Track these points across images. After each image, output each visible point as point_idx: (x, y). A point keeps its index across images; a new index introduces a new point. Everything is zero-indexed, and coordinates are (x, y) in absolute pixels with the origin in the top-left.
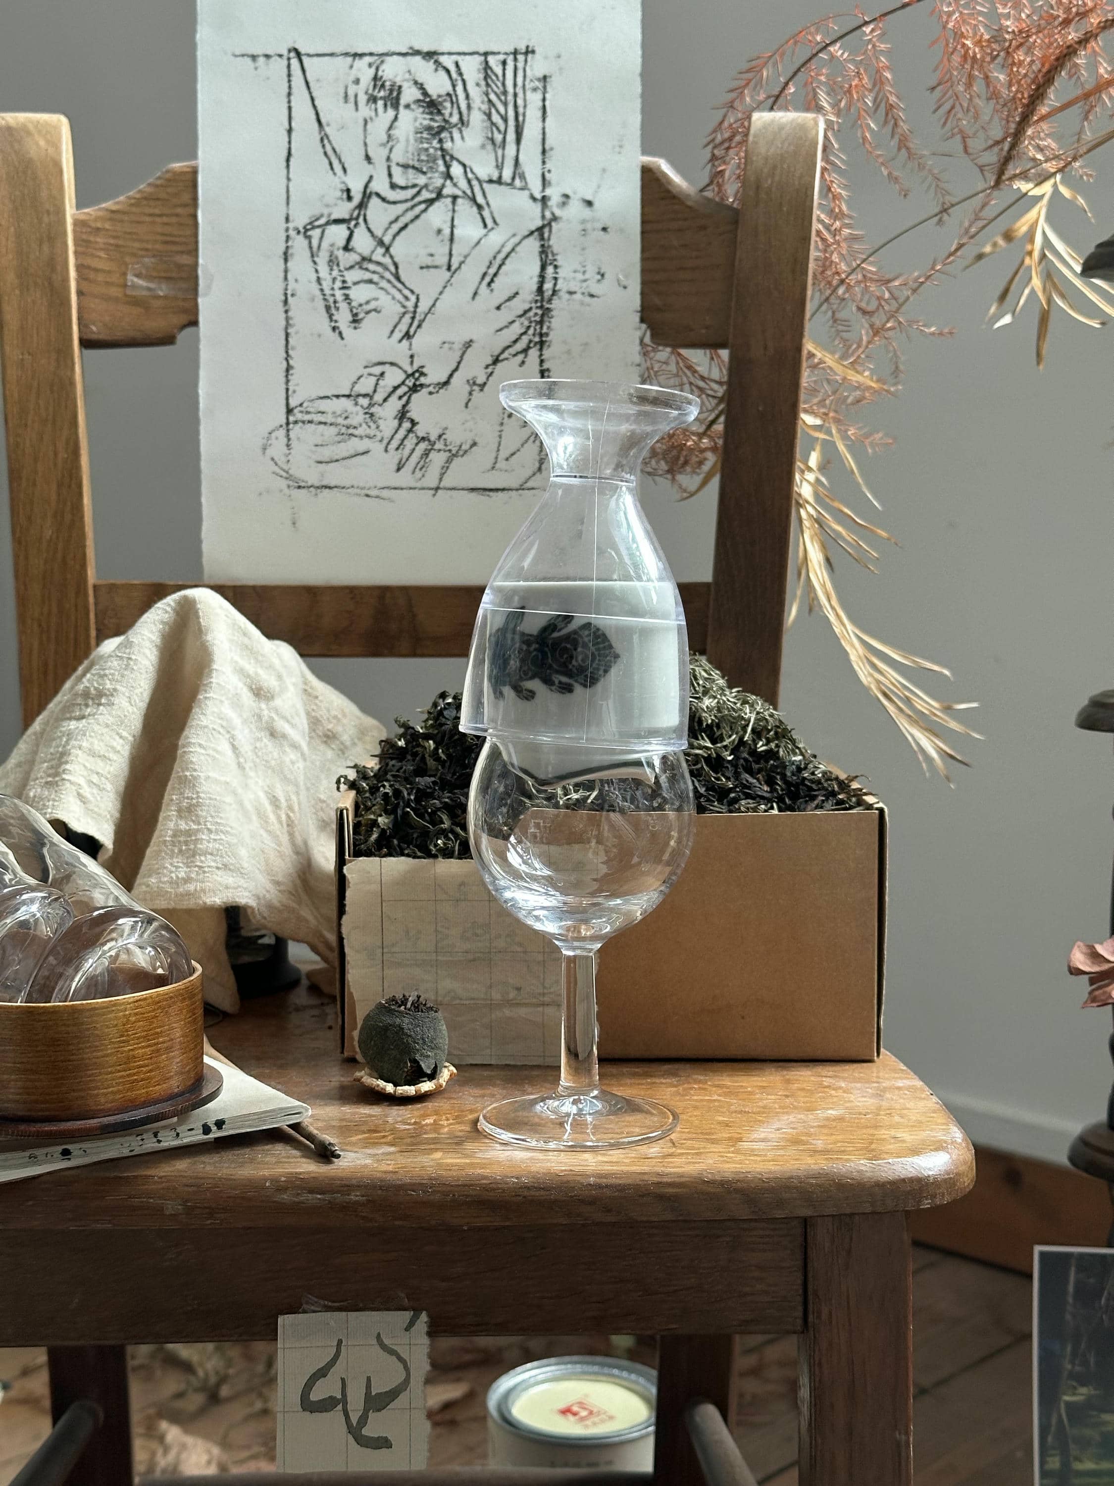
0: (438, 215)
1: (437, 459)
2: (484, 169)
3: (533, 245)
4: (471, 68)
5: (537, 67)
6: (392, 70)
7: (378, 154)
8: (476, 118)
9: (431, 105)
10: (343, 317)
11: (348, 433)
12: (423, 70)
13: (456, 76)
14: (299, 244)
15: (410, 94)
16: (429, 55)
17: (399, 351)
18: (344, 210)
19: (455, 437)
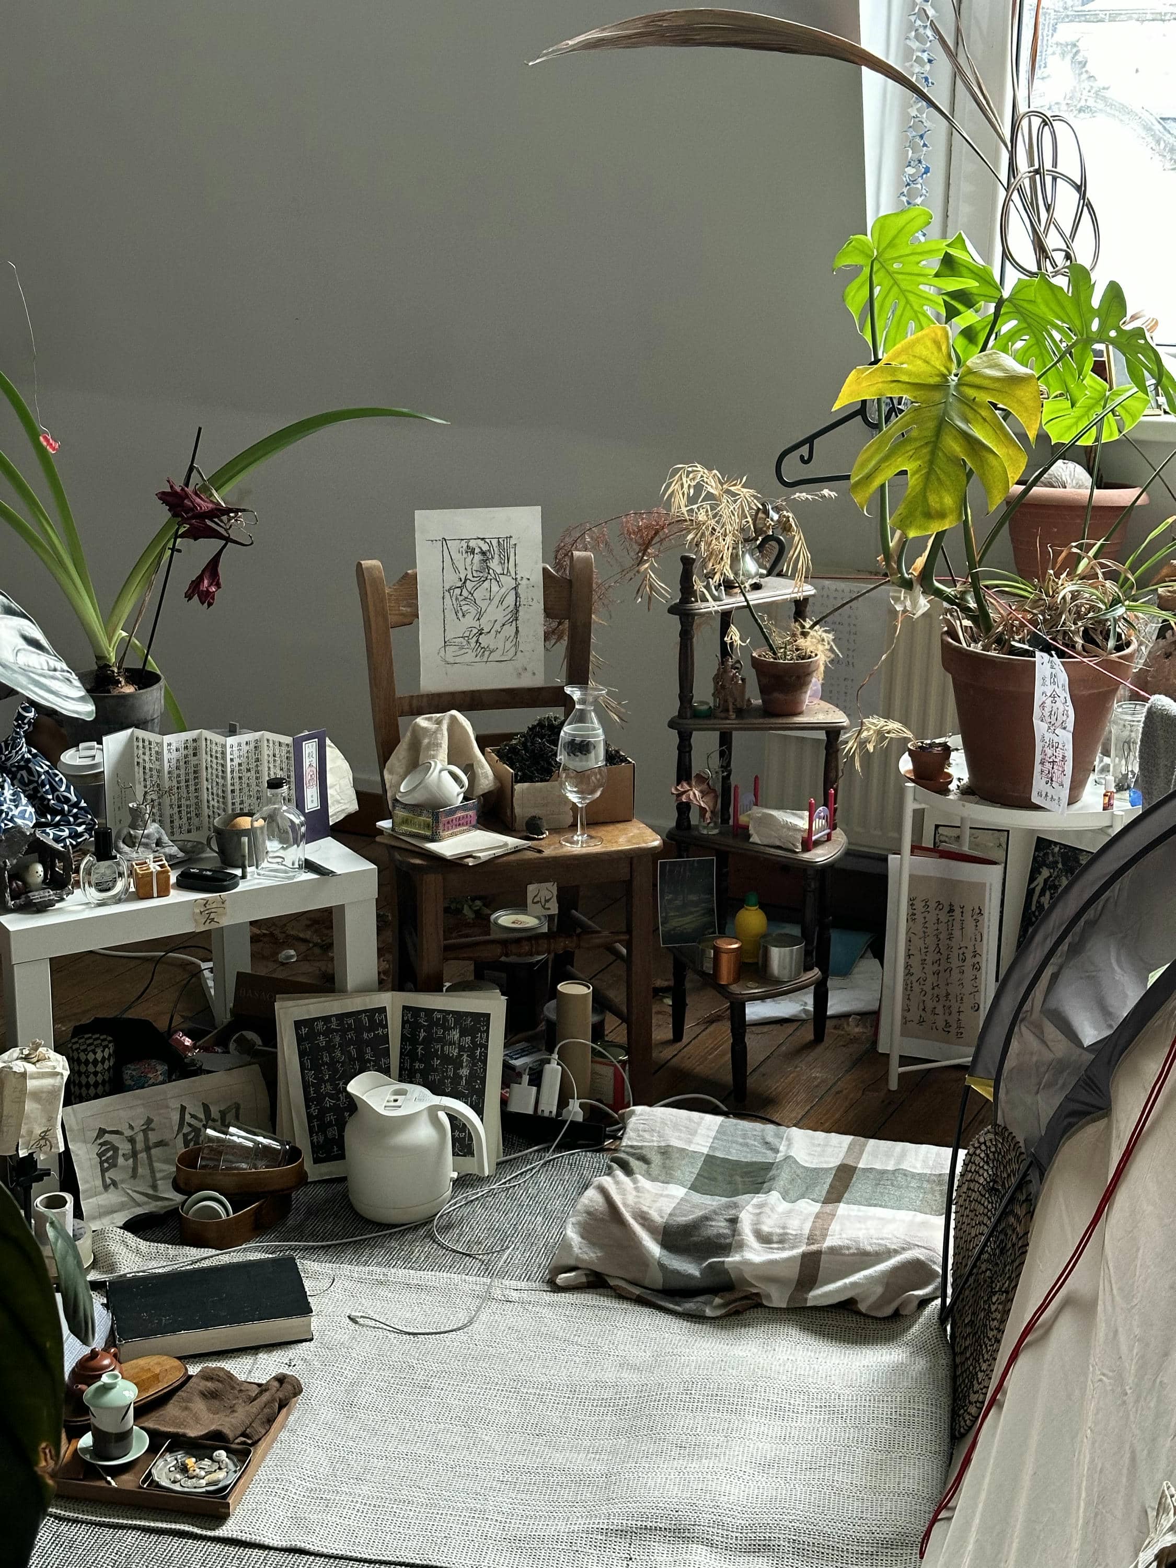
0: (486, 584)
1: (487, 653)
2: (499, 571)
3: (513, 592)
4: (495, 542)
5: (513, 542)
6: (472, 544)
7: (469, 568)
8: (496, 556)
9: (483, 553)
10: (460, 614)
11: (462, 648)
12: (481, 543)
13: (490, 545)
14: (447, 594)
15: (477, 550)
16: (483, 539)
17: (476, 624)
18: (459, 584)
19: (492, 647)
